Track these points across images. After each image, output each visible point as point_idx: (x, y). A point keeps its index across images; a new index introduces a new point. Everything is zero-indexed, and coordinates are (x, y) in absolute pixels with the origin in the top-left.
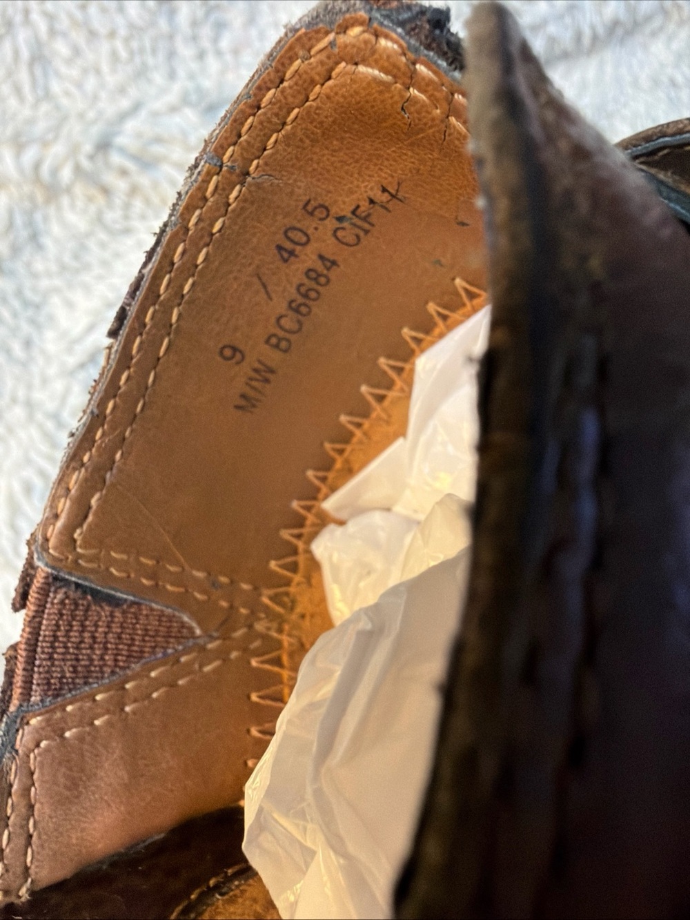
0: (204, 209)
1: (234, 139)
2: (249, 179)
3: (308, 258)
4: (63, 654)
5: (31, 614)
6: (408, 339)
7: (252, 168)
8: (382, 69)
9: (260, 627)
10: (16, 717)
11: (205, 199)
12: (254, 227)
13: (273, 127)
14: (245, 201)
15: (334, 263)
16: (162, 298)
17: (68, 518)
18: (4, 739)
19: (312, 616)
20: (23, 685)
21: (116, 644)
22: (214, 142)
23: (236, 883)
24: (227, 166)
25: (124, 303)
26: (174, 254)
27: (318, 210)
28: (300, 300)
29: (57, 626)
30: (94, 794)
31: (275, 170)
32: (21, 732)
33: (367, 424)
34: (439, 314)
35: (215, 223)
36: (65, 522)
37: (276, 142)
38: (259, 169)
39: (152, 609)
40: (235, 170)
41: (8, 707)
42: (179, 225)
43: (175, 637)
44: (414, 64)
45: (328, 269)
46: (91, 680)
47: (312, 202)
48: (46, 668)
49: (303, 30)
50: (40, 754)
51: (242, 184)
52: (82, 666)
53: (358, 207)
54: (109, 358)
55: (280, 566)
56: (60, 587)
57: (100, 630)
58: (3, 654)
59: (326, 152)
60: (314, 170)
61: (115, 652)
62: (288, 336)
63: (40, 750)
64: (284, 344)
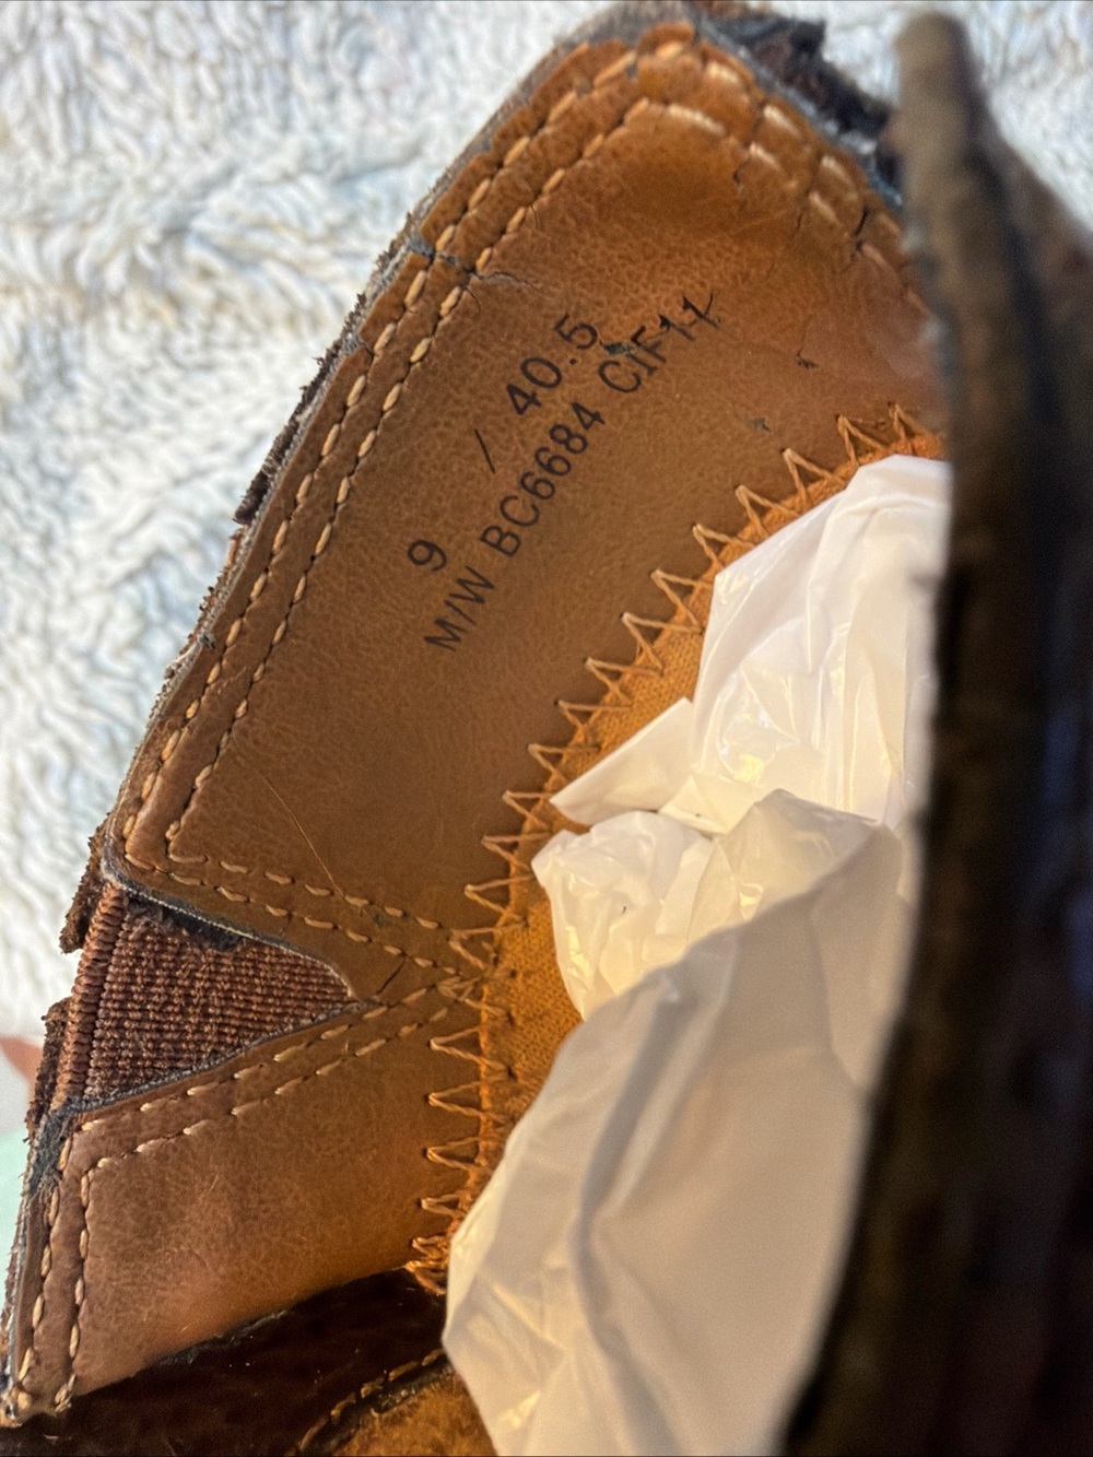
0: (400, 324)
1: (455, 214)
2: (474, 279)
3: (556, 407)
4: (139, 1021)
5: (91, 956)
6: (702, 542)
7: (480, 262)
8: (709, 113)
9: (447, 988)
10: (61, 1118)
11: (405, 308)
12: (476, 355)
13: (520, 198)
14: (466, 313)
15: (596, 417)
16: (324, 462)
17: (159, 806)
18: (41, 1152)
19: (528, 974)
20: (72, 1067)
21: (222, 1008)
22: (424, 217)
23: (403, 1393)
24: (442, 257)
25: (264, 467)
26: (348, 394)
27: (578, 332)
28: (539, 473)
29: (132, 975)
30: (178, 1244)
31: (516, 267)
32: (67, 1143)
33: (628, 674)
34: (753, 504)
35: (415, 347)
36: (152, 811)
37: (523, 220)
38: (492, 263)
39: (280, 955)
40: (454, 264)
41: (50, 1102)
42: (359, 347)
43: (314, 1000)
44: (762, 105)
45: (587, 427)
46: (180, 1065)
47: (571, 319)
48: (112, 1042)
49: (584, 46)
50: (96, 1179)
51: (463, 287)
52: (168, 1041)
53: (642, 329)
54: (235, 553)
55: (482, 894)
56: (139, 916)
57: (198, 985)
58: (43, 1018)
59: (601, 241)
60: (580, 268)
61: (220, 1020)
62: (516, 529)
63: (97, 1171)
64: (508, 543)
